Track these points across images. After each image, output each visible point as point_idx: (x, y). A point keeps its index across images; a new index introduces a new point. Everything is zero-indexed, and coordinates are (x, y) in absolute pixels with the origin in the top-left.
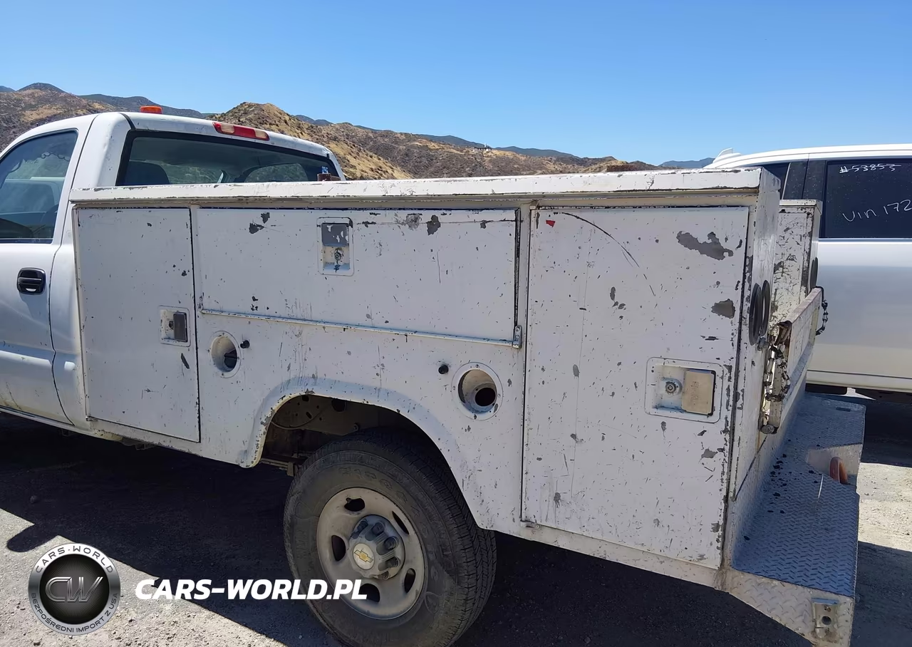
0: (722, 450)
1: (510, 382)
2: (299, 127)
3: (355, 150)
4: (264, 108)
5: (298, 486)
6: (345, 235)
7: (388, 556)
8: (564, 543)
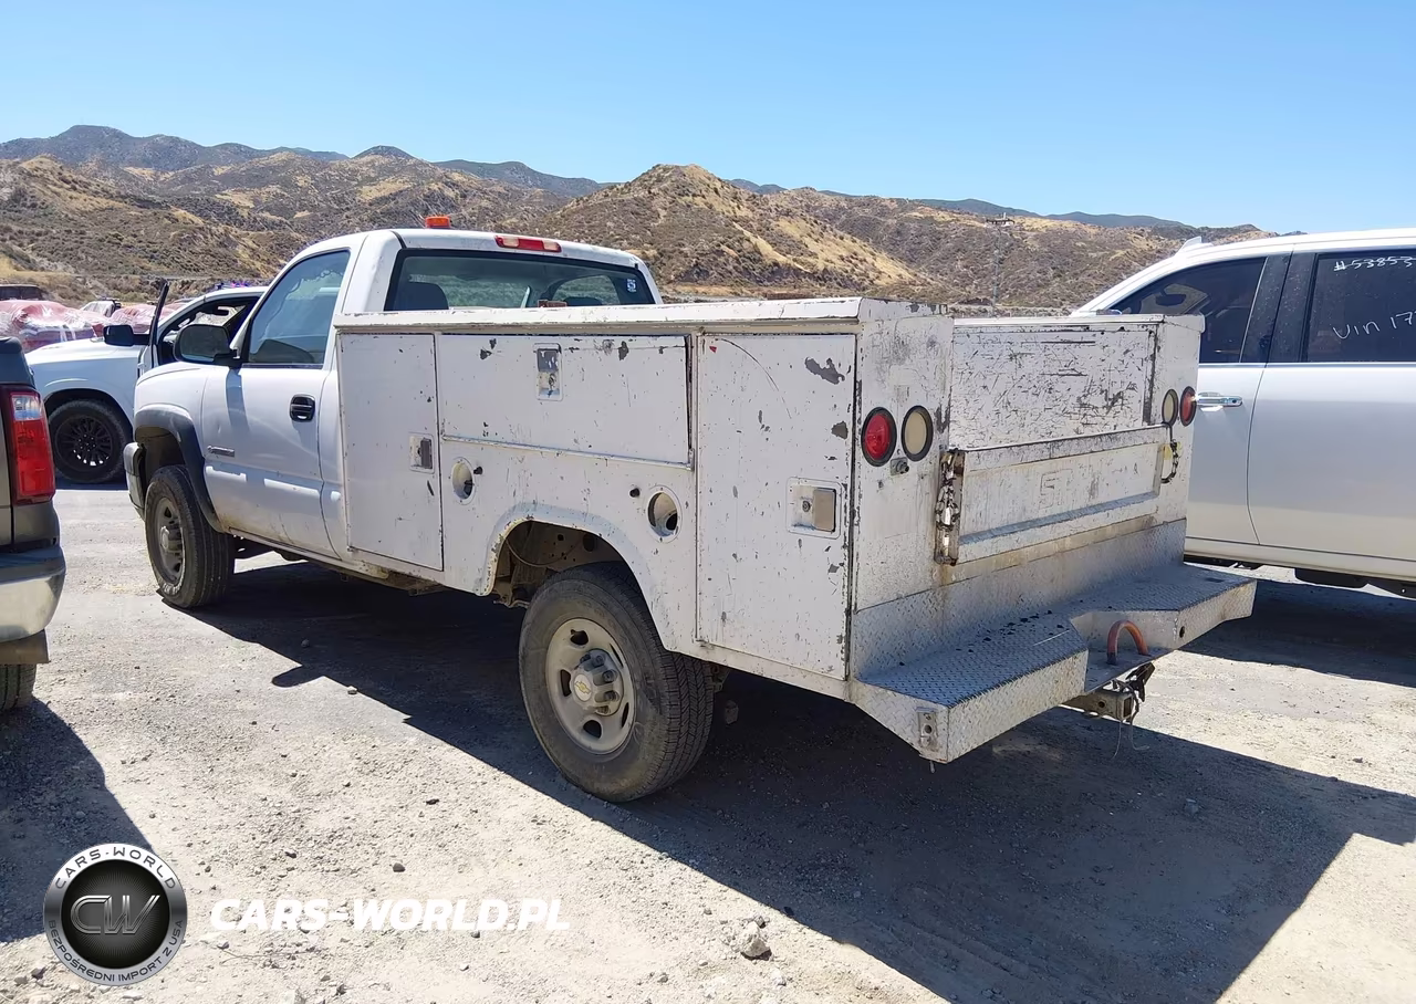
0: (842, 565)
1: (687, 504)
2: (735, 198)
3: (817, 228)
4: (685, 172)
5: (529, 618)
6: (555, 360)
7: (606, 688)
8: (733, 662)
